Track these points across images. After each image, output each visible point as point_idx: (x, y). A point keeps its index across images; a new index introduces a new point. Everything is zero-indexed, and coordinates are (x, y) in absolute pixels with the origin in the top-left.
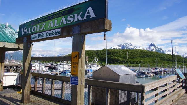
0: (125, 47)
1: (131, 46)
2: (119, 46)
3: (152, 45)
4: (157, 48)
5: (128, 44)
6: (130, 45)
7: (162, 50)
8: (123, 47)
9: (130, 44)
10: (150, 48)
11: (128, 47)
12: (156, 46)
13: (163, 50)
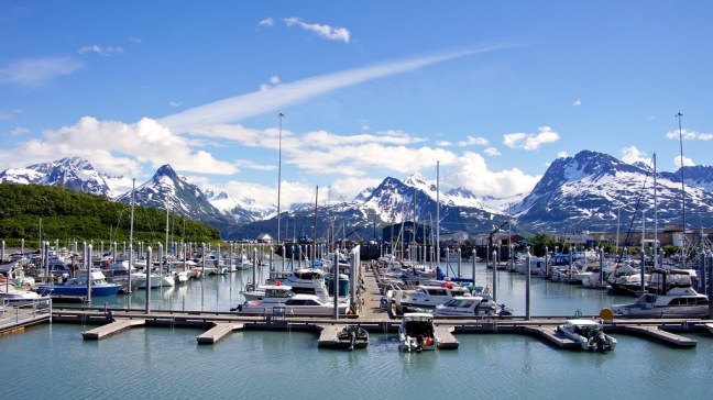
0: (62, 174)
1: (86, 172)
2: (39, 171)
3: (165, 171)
4: (183, 182)
5: (75, 163)
6: (86, 168)
7: (198, 190)
8: (55, 173)
9: (85, 165)
10: (155, 180)
11: (74, 175)
12: (179, 176)
13: (203, 192)
